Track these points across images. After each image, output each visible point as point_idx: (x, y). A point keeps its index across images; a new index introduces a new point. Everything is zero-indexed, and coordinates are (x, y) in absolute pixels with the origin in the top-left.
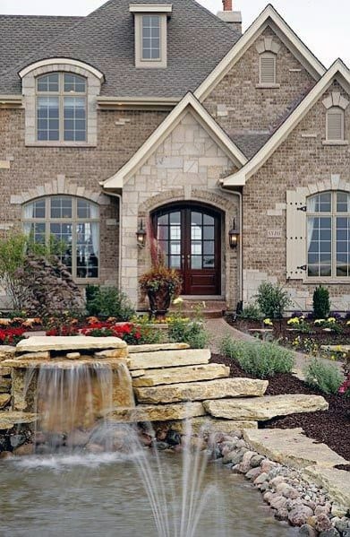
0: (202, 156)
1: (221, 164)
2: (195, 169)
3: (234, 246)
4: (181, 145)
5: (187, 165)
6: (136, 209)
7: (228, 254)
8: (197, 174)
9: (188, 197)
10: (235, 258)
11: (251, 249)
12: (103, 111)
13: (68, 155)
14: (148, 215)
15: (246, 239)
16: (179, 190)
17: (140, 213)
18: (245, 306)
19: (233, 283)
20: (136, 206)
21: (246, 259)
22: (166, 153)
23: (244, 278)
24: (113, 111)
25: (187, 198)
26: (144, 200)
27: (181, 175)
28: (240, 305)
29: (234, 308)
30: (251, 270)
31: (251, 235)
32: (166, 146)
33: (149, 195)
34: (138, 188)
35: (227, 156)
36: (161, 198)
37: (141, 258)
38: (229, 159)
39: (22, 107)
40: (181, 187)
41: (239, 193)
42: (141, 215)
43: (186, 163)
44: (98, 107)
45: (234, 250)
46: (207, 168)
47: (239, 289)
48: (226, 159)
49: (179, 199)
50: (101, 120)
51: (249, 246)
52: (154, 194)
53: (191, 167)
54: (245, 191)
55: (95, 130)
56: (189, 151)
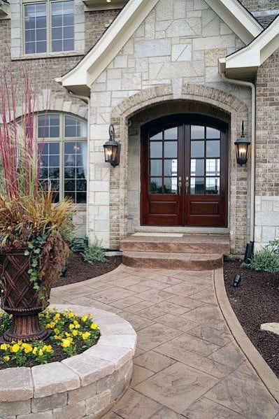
0: (197, 36)
1: (225, 45)
2: (187, 56)
3: (242, 161)
4: (167, 24)
5: (176, 51)
6: (109, 115)
7: (235, 173)
8: (191, 63)
9: (177, 95)
10: (245, 179)
11: (269, 165)
12: (91, 13)
13: (54, 67)
14: (123, 122)
15: (261, 151)
16: (164, 85)
17: (113, 119)
18: (258, 248)
19: (241, 215)
20: (109, 110)
21: (260, 180)
22: (148, 35)
23: (257, 209)
24: (103, 11)
25: (175, 97)
26: (119, 102)
27: (167, 65)
28: (250, 247)
29: (242, 250)
30: (267, 197)
31: (268, 146)
32: (148, 27)
33: (125, 95)
34: (111, 86)
35: (233, 33)
36: (141, 98)
37: (114, 180)
38: (237, 38)
39: (8, 17)
40: (168, 82)
41: (250, 84)
42: (114, 122)
43: (174, 47)
44: (86, 9)
45: (242, 168)
46: (205, 53)
47: (248, 224)
48: (233, 37)
49: (166, 98)
50: (89, 23)
51: (265, 161)
52: (131, 94)
53: (182, 53)
54: (260, 80)
55: (82, 36)
56: (180, 30)
